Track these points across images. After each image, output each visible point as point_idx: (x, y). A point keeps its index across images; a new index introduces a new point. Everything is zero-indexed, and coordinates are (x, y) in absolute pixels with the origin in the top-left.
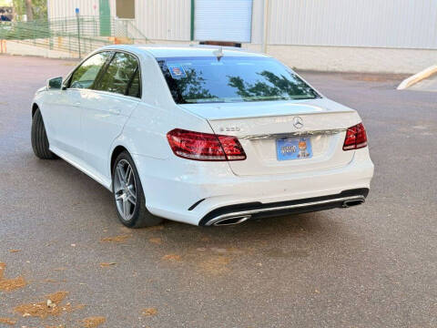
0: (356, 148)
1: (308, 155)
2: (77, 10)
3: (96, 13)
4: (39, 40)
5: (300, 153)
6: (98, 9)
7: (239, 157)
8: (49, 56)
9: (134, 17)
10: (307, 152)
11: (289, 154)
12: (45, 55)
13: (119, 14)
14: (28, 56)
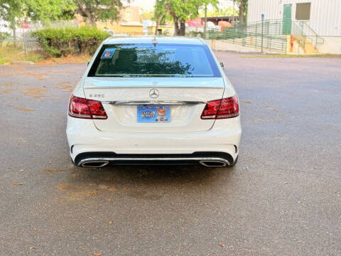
0: (216, 118)
1: (166, 120)
2: (263, 15)
3: (280, 17)
4: (237, 40)
5: (158, 118)
6: (282, 14)
7: (102, 117)
8: (242, 51)
9: (309, 19)
10: (165, 118)
11: (148, 118)
12: (238, 50)
13: (298, 17)
14: (227, 51)
